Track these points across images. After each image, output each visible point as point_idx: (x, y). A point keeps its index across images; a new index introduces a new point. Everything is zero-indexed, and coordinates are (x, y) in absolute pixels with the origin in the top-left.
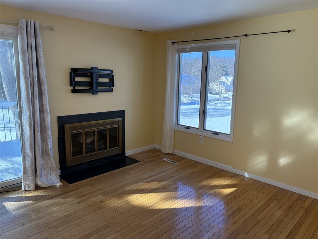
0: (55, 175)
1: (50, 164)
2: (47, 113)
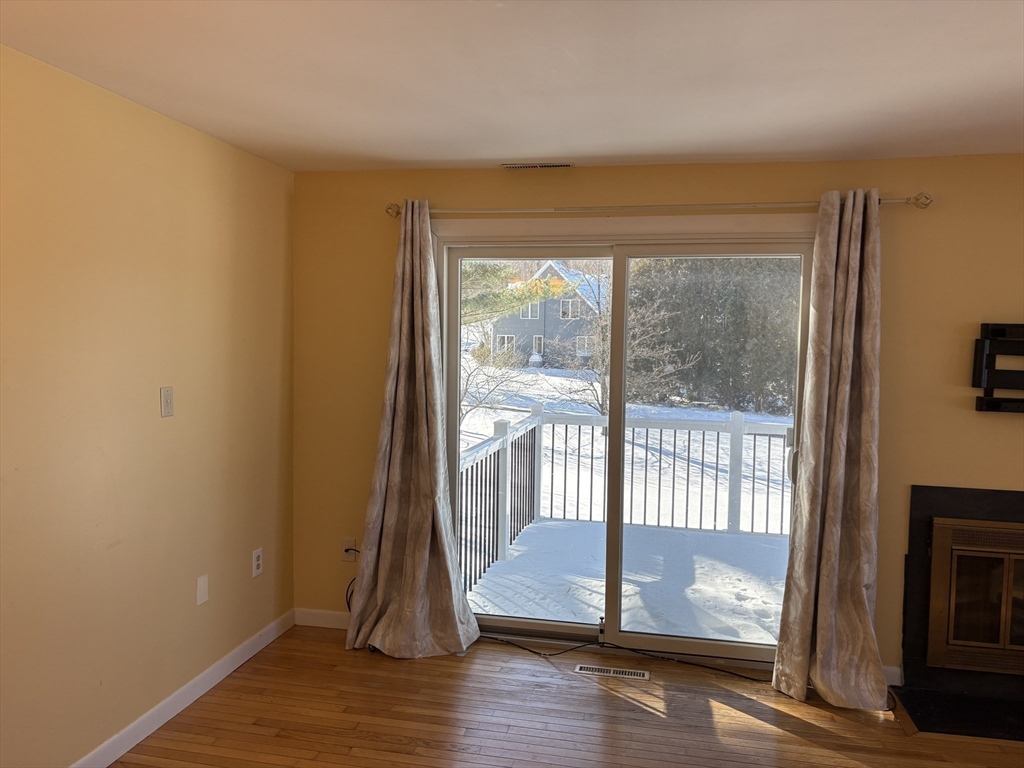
0: (872, 677)
1: (862, 636)
2: (870, 470)
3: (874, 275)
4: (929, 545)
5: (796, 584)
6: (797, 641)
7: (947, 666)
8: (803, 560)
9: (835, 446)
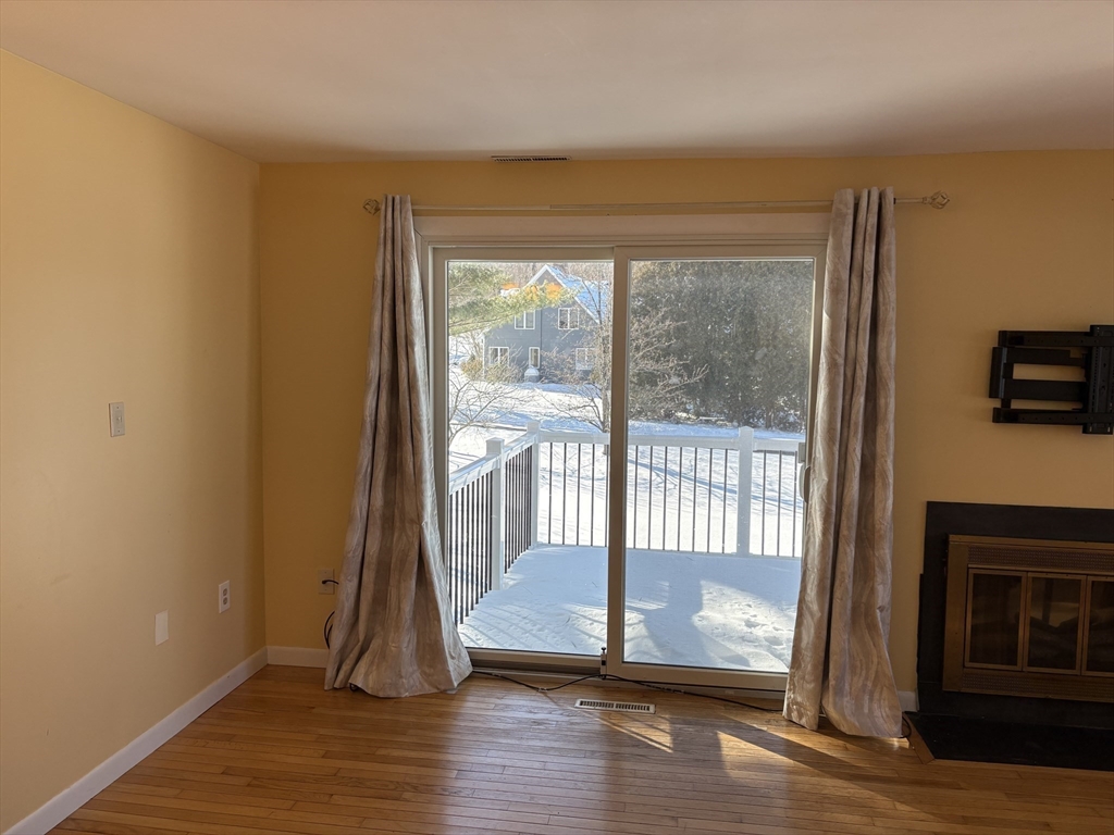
0: (886, 702)
1: (875, 660)
2: (885, 485)
3: (890, 279)
4: (946, 564)
5: (809, 608)
6: (809, 667)
7: (963, 690)
8: (816, 583)
9: (849, 461)
